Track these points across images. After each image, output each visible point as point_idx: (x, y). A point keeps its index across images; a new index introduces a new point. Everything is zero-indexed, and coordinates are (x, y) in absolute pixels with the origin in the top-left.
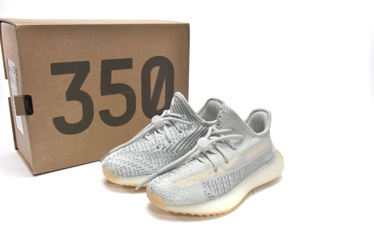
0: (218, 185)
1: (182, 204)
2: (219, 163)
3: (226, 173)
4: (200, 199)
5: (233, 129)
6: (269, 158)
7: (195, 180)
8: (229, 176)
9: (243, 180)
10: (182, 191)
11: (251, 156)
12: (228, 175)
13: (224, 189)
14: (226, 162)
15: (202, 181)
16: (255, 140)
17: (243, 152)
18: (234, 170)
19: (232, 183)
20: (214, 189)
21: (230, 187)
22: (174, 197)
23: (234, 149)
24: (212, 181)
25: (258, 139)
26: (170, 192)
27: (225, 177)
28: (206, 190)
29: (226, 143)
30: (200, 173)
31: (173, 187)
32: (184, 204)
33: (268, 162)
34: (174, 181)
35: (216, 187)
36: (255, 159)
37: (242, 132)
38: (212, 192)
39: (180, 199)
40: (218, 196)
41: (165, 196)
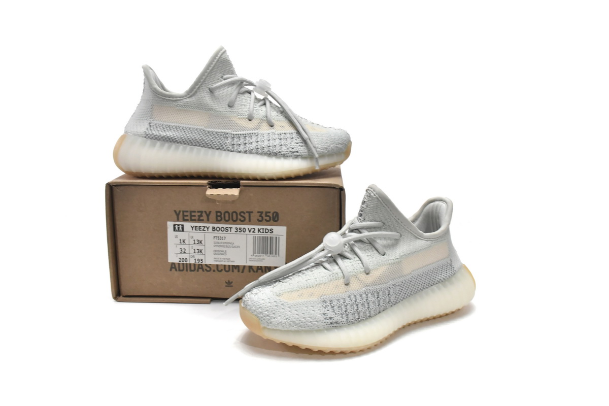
0: (348, 307)
1: (286, 329)
2: (354, 273)
3: (364, 289)
4: (315, 324)
5: (384, 223)
6: (445, 275)
7: (312, 295)
8: (369, 295)
9: (395, 304)
10: (289, 309)
11: (410, 268)
12: (367, 293)
13: (359, 313)
14: (365, 272)
15: (322, 297)
16: (420, 244)
17: (397, 260)
18: (378, 286)
19: (373, 306)
20: (340, 311)
21: (370, 312)
22: (274, 316)
23: (383, 254)
24: (339, 300)
25: (425, 241)
26: (270, 309)
27: (361, 296)
28: (326, 312)
29: (370, 243)
30: (320, 286)
31: (275, 302)
32: (290, 329)
33: (443, 282)
34: (278, 294)
35: (344, 310)
36: (419, 274)
37: (398, 228)
38: (336, 316)
39: (284, 321)
40: (346, 323)
41: (261, 315)
